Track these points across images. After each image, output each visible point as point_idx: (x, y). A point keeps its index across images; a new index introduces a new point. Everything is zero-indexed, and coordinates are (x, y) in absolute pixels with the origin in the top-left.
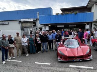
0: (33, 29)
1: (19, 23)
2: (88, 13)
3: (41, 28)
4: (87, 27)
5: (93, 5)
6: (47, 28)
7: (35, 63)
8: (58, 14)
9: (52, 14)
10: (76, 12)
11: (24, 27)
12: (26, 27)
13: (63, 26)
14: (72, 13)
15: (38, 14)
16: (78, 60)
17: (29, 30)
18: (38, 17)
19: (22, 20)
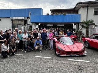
0: (27, 26)
1: (11, 21)
2: (75, 15)
3: (31, 26)
4: (75, 27)
5: (80, 8)
6: (37, 26)
7: (36, 56)
8: (48, 14)
9: (42, 14)
10: (64, 13)
11: (18, 25)
12: (20, 25)
13: (52, 25)
14: (61, 14)
15: (30, 13)
16: (75, 55)
17: (22, 28)
18: (30, 16)
19: (14, 18)
